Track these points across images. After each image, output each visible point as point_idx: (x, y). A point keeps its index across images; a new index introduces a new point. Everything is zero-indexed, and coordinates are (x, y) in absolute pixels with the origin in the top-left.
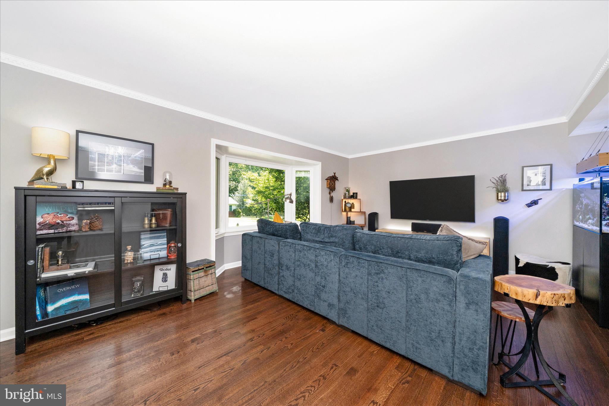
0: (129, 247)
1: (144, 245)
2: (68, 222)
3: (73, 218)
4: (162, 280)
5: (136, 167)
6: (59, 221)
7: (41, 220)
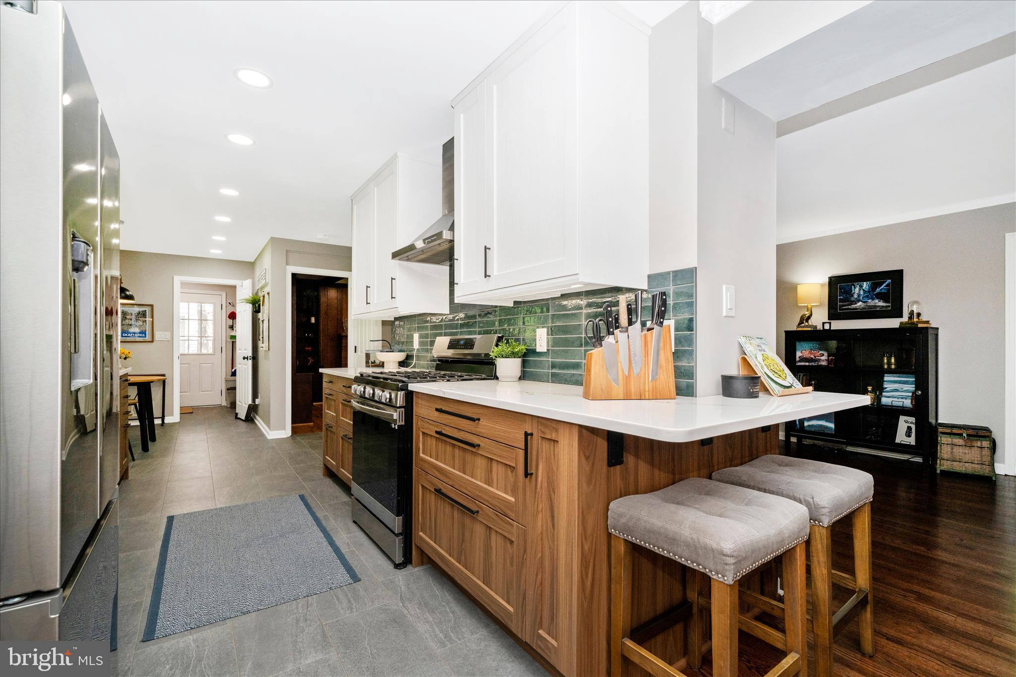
0: (870, 388)
1: (886, 388)
2: (819, 358)
3: (823, 355)
4: (906, 434)
5: (881, 301)
6: (812, 356)
7: (801, 355)
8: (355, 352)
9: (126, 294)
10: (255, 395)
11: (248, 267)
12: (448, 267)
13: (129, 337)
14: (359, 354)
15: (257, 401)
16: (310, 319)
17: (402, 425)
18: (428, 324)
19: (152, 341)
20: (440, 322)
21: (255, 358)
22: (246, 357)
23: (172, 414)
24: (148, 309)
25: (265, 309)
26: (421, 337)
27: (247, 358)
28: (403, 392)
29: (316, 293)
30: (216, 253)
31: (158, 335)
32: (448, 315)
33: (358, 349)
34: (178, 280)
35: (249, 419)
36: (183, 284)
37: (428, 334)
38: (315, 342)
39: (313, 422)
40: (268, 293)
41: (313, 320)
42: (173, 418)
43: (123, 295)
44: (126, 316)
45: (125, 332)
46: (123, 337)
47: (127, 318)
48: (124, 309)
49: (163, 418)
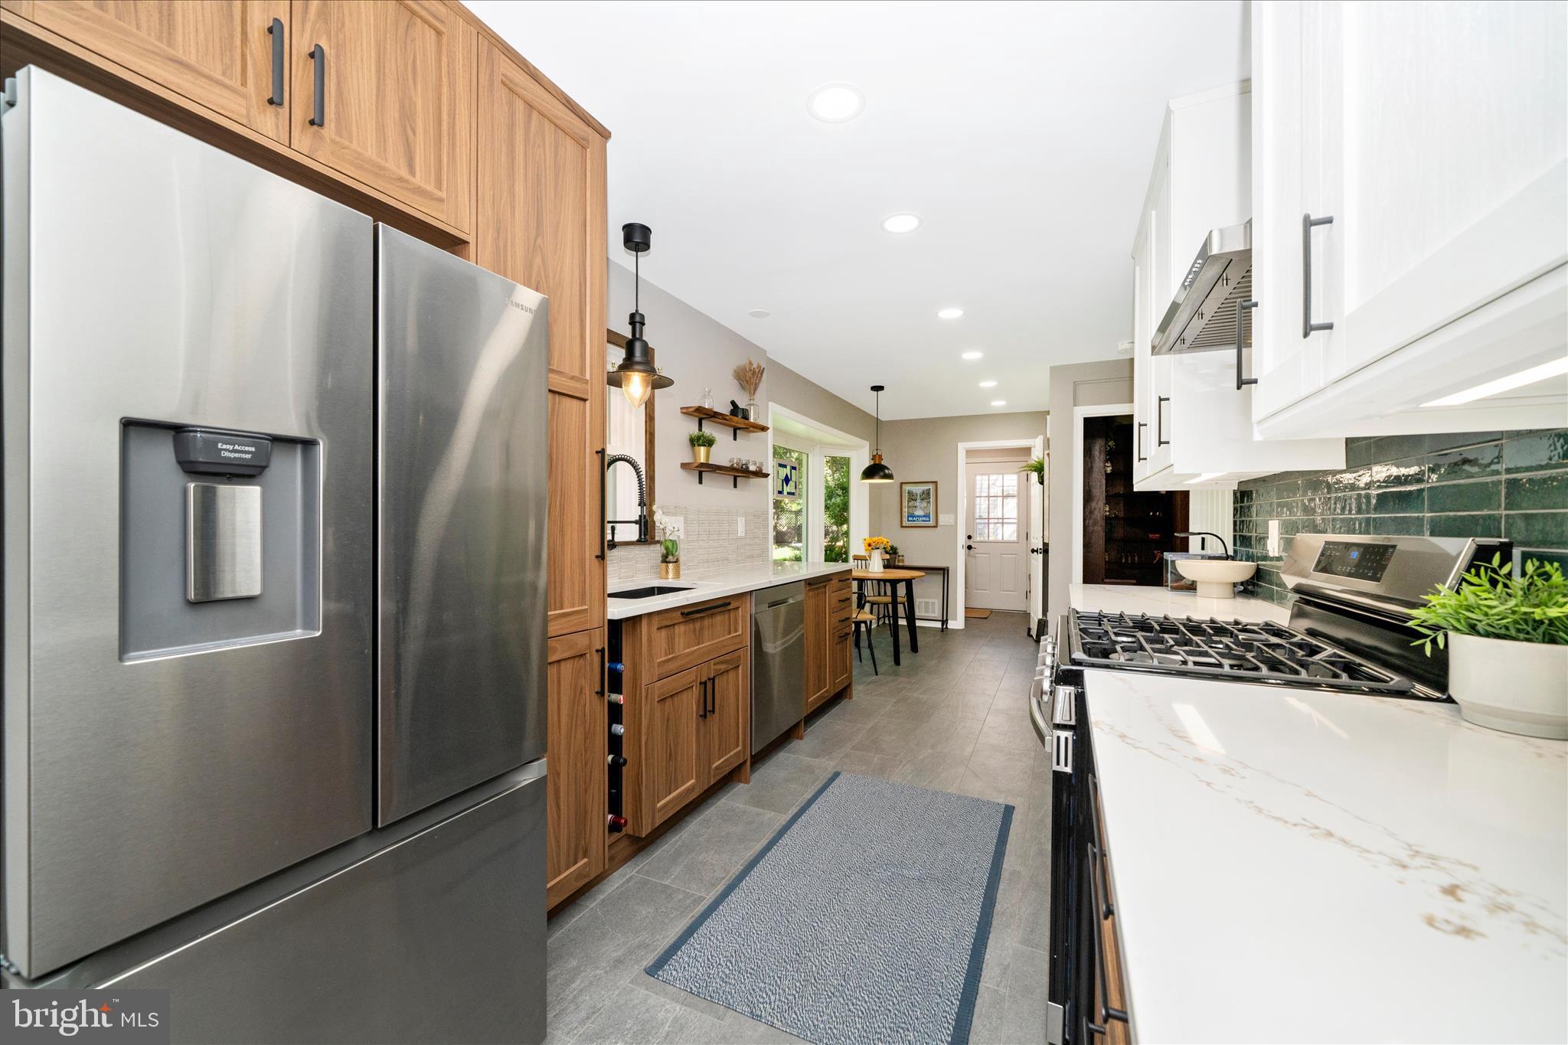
9: (886, 474)
10: (1045, 606)
11: (1039, 417)
13: (914, 521)
17: (1065, 772)
19: (936, 527)
21: (1046, 551)
22: (1035, 549)
23: (955, 619)
24: (931, 487)
26: (1283, 529)
27: (1037, 551)
28: (1069, 690)
30: (999, 404)
31: (944, 519)
34: (962, 447)
36: (970, 453)
37: (1297, 522)
40: (1048, 455)
42: (957, 623)
43: (882, 474)
44: (912, 497)
45: (911, 515)
46: (909, 521)
47: (912, 499)
48: (907, 488)
49: (944, 622)
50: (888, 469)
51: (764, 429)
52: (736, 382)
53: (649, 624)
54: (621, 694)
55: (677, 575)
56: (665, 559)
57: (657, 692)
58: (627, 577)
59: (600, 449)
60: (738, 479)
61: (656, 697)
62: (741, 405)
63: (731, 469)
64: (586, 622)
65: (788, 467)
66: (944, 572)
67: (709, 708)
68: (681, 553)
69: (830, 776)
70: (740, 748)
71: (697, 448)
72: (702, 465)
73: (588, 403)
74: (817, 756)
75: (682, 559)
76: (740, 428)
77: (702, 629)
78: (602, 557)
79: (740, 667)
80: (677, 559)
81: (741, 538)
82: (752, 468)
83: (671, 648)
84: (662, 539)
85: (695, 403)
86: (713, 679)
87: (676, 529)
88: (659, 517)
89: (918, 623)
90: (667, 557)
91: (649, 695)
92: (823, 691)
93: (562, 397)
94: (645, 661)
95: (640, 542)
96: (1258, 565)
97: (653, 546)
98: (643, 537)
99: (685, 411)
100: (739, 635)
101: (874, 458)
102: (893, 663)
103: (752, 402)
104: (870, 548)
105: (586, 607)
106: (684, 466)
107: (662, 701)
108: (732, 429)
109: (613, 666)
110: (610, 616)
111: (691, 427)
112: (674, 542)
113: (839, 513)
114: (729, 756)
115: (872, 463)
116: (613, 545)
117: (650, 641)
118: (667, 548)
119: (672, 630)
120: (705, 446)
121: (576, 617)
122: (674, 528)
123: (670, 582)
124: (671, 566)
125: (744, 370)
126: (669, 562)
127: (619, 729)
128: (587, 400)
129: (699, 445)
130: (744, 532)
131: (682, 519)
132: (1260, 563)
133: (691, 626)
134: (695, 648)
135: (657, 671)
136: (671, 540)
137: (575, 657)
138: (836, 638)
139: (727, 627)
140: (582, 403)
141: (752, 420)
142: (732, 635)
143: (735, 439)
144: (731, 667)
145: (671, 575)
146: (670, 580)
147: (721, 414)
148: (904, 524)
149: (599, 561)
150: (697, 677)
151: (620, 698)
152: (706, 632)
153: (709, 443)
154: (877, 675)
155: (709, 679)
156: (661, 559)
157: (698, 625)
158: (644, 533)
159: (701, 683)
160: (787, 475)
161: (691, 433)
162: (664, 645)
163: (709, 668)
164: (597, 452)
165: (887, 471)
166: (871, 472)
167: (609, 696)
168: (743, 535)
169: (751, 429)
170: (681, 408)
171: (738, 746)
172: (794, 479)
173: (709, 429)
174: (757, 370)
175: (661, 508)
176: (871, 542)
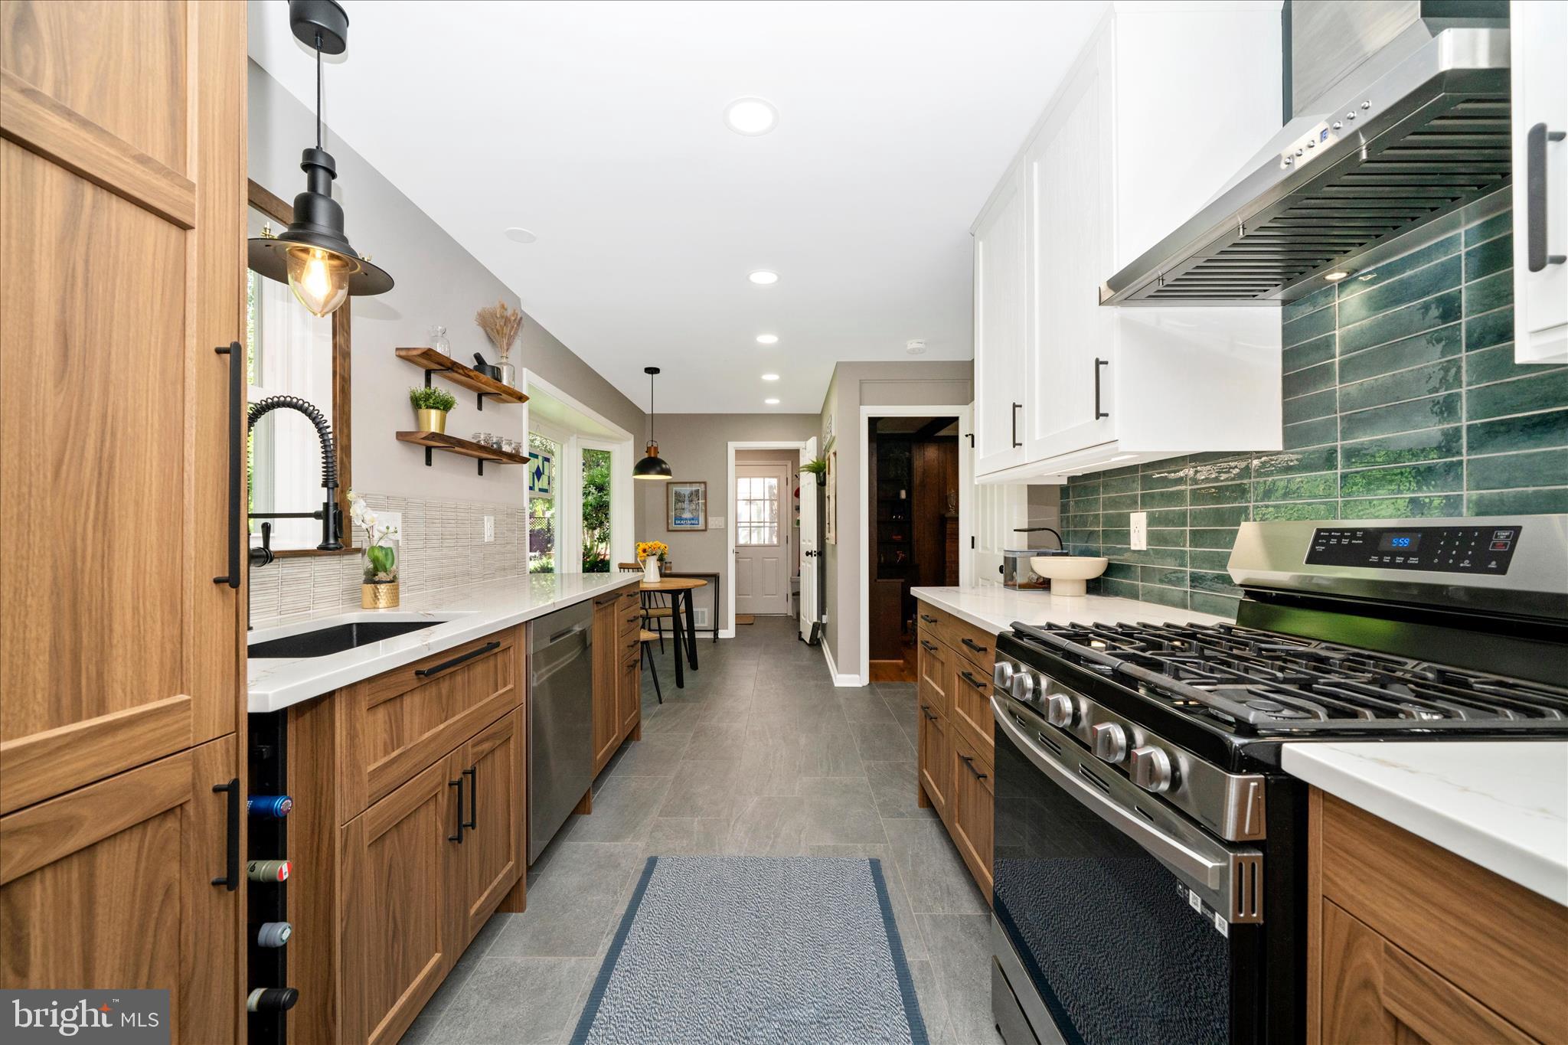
8: (973, 547)
9: (662, 468)
10: (822, 609)
11: (811, 422)
12: (1279, 310)
13: (681, 525)
14: (980, 550)
15: (825, 619)
16: (899, 494)
17: (1253, 925)
18: (1183, 487)
19: (705, 530)
20: (1239, 476)
21: (821, 554)
22: (811, 551)
23: (726, 627)
24: (702, 487)
25: (830, 480)
26: (1152, 521)
27: (811, 554)
28: (1255, 780)
29: (907, 454)
30: (772, 403)
31: (714, 522)
32: (1279, 453)
33: (978, 542)
34: (732, 446)
35: (815, 643)
36: (738, 453)
37: (1184, 514)
38: (906, 526)
39: (903, 658)
40: (835, 454)
41: (903, 494)
42: (728, 632)
43: (658, 469)
44: (679, 498)
45: (678, 518)
46: (674, 524)
47: (680, 501)
48: (676, 488)
49: (716, 631)
50: (665, 463)
51: (521, 398)
52: (480, 331)
53: (352, 705)
54: (284, 858)
55: (395, 601)
56: (371, 578)
57: (367, 830)
58: (297, 610)
59: (226, 345)
60: (485, 464)
61: (366, 836)
62: (490, 360)
63: (478, 447)
64: (184, 730)
65: (540, 458)
66: (714, 578)
67: (467, 819)
68: (401, 568)
69: (643, 867)
70: (511, 863)
71: (423, 411)
72: (433, 436)
73: (193, 237)
74: (616, 838)
75: (402, 576)
76: (487, 394)
77: (452, 691)
78: (232, 579)
79: (512, 739)
80: (395, 577)
81: (489, 544)
82: (506, 448)
83: (395, 738)
84: (366, 546)
85: (421, 344)
86: (473, 772)
87: (392, 529)
88: (359, 511)
89: (698, 635)
90: (375, 575)
91: (351, 843)
92: (613, 739)
93: (104, 195)
94: (341, 781)
95: (324, 549)
96: (1109, 560)
97: (346, 557)
98: (332, 541)
99: (403, 353)
100: (511, 690)
101: (648, 450)
102: (675, 685)
103: (504, 360)
104: (645, 554)
105: (185, 697)
106: (402, 436)
107: (379, 841)
108: (476, 395)
109: (263, 803)
110: (253, 707)
111: (416, 382)
112: (388, 552)
113: (597, 514)
114: (495, 883)
115: (646, 456)
116: (263, 556)
117: (352, 736)
118: (375, 561)
119: (399, 705)
120: (437, 408)
121: (152, 725)
122: (388, 528)
123: (382, 613)
124: (383, 588)
125: (493, 315)
126: (380, 582)
127: (279, 933)
128: (192, 228)
129: (428, 407)
130: (493, 535)
131: (399, 515)
132: (1111, 557)
133: (433, 691)
134: (442, 727)
135: (367, 790)
136: (381, 547)
137: (145, 823)
138: (625, 668)
139: (492, 680)
140: (174, 231)
141: (505, 382)
142: (501, 692)
143: (480, 408)
144: (498, 742)
145: (383, 602)
146: (381, 611)
147: (464, 368)
148: (670, 528)
149: (223, 592)
150: (444, 776)
151: (283, 869)
152: (459, 696)
153: (445, 406)
154: (661, 703)
155: (465, 773)
156: (363, 577)
157: (445, 687)
158: (335, 533)
159: (450, 785)
160: (538, 467)
161: (413, 388)
162: (382, 736)
163: (465, 756)
164: (219, 351)
165: (664, 466)
166: (643, 467)
167: (252, 869)
168: (492, 539)
169: (504, 396)
170: (397, 349)
171: (509, 860)
172: (546, 472)
173: (441, 386)
174: (513, 318)
175: (364, 497)
176: (647, 547)
